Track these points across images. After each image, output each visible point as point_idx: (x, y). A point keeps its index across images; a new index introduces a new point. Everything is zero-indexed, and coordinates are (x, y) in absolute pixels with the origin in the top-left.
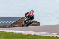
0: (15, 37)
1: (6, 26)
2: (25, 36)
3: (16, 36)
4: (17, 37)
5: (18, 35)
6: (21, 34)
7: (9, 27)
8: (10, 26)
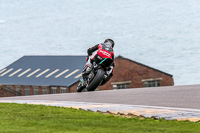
0: (88, 125)
1: (59, 87)
2: (123, 120)
3: (93, 122)
4: (96, 126)
5: (99, 118)
6: (111, 116)
7: (69, 90)
8: (72, 88)
